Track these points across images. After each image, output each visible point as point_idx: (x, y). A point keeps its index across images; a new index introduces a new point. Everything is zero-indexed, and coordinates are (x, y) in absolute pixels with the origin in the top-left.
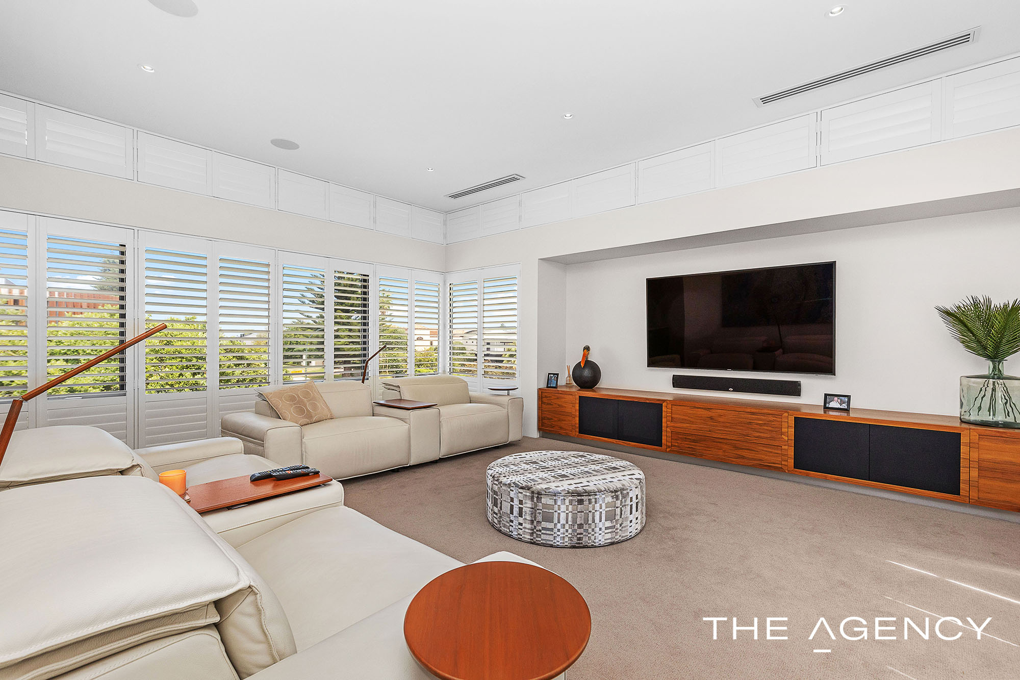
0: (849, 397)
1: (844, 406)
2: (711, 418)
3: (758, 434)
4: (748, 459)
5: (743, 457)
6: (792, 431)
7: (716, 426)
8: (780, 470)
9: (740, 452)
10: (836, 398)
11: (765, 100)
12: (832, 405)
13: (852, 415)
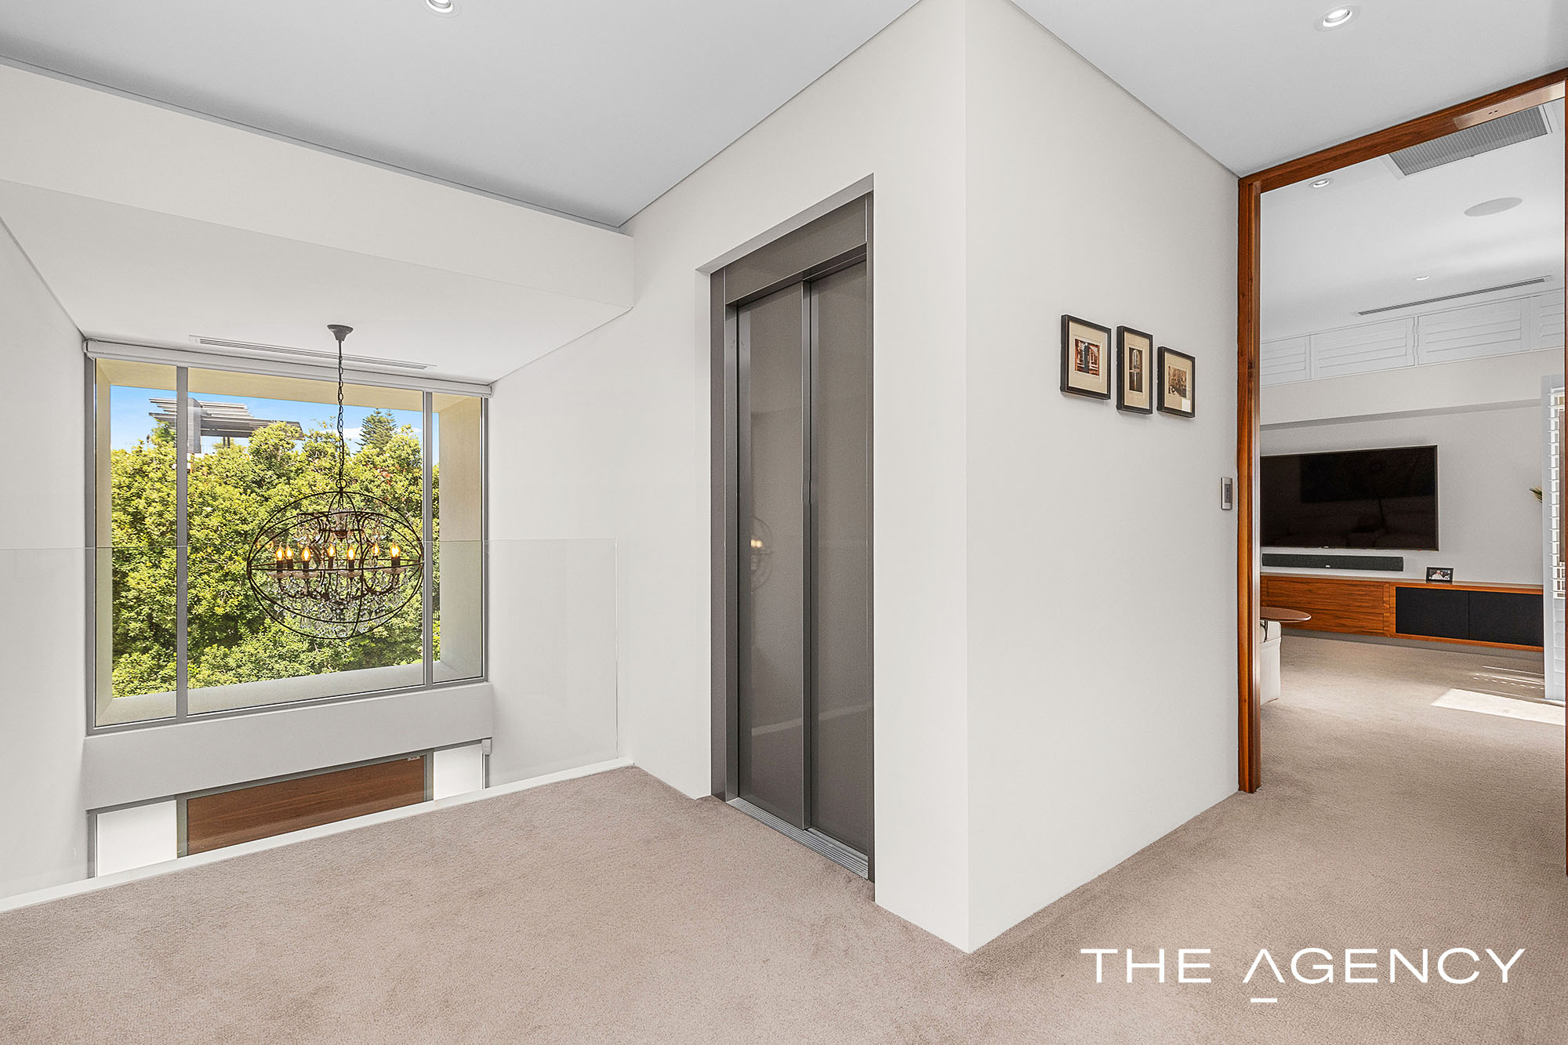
0: (1451, 570)
1: (1447, 578)
2: (1310, 591)
3: (1358, 604)
4: (1349, 627)
5: (1344, 626)
6: (1393, 600)
7: (1316, 598)
8: (1383, 635)
9: (1342, 621)
10: (1439, 571)
11: (1362, 314)
12: (1434, 577)
13: (1453, 584)
